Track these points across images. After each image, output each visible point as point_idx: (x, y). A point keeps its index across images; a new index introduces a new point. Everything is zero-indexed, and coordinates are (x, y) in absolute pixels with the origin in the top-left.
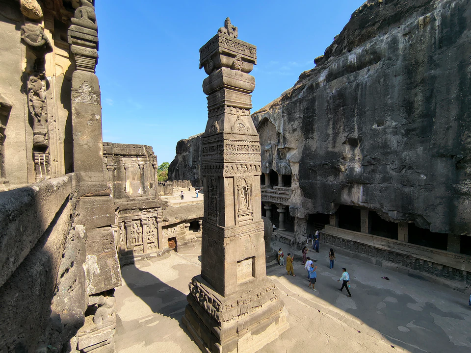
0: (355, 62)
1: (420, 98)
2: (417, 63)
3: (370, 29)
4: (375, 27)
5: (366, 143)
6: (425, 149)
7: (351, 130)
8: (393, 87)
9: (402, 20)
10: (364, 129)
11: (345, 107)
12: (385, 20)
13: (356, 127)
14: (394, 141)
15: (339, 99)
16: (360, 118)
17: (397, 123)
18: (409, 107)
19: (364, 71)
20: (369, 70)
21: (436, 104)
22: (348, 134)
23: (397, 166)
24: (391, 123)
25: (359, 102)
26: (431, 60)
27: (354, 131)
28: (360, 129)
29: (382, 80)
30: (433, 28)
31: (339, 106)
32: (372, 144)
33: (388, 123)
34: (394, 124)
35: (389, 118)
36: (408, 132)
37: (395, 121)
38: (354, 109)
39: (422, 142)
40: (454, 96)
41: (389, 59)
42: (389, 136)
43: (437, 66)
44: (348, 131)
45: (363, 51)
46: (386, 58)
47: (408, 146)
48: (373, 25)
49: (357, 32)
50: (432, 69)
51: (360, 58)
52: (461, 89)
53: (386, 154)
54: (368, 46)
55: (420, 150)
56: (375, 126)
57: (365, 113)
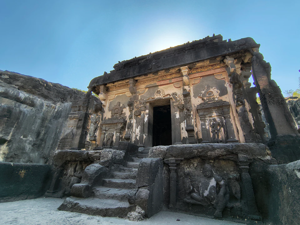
0: (23, 99)
1: (43, 132)
2: (47, 119)
3: (37, 92)
4: (38, 93)
5: (14, 145)
6: (38, 154)
7: (7, 134)
8: (37, 123)
9: (47, 99)
10: (16, 137)
11: (9, 119)
12: (42, 94)
13: (11, 134)
14: (28, 147)
15: (7, 112)
16: (16, 130)
17: (32, 139)
18: (38, 134)
19: (24, 106)
20: (26, 107)
21: (47, 137)
22: (3, 135)
23: (26, 160)
24: (30, 138)
25: (20, 121)
26: (50, 120)
27: (8, 135)
28: (13, 136)
29: (34, 117)
30: (54, 110)
31: (5, 116)
32: (17, 146)
33: (28, 138)
34: (31, 139)
35: (30, 136)
36: (34, 144)
37: (32, 138)
38: (15, 123)
39: (37, 150)
40: (53, 137)
41: (38, 110)
42: (26, 144)
43: (51, 124)
44: (4, 134)
45: (28, 97)
46: (38, 109)
47: (33, 151)
48: (38, 91)
49: (30, 87)
50: (49, 124)
51: (26, 98)
52: (55, 136)
53: (23, 153)
54: (31, 97)
55: (37, 154)
56: (22, 137)
57: (21, 128)
